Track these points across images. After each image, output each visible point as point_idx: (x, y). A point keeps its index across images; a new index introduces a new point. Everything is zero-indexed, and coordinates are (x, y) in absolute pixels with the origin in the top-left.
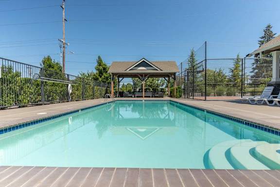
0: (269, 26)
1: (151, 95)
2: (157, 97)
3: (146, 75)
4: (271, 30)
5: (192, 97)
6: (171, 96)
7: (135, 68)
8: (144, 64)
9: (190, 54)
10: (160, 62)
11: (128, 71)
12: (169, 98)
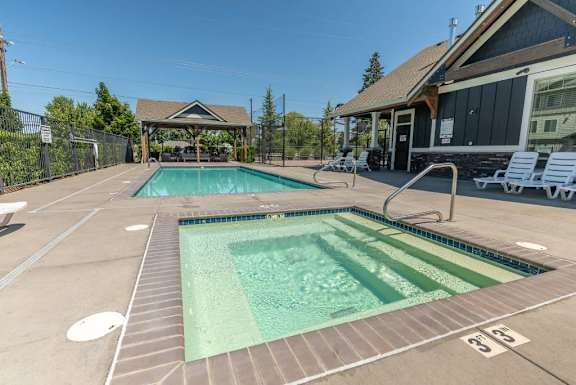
0: (376, 55)
1: (209, 159)
2: (219, 161)
3: (202, 127)
4: (379, 60)
5: (268, 162)
6: (239, 160)
7: (184, 115)
8: (197, 109)
9: (265, 95)
10: (222, 107)
11: (171, 120)
12: (237, 163)
